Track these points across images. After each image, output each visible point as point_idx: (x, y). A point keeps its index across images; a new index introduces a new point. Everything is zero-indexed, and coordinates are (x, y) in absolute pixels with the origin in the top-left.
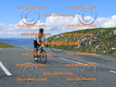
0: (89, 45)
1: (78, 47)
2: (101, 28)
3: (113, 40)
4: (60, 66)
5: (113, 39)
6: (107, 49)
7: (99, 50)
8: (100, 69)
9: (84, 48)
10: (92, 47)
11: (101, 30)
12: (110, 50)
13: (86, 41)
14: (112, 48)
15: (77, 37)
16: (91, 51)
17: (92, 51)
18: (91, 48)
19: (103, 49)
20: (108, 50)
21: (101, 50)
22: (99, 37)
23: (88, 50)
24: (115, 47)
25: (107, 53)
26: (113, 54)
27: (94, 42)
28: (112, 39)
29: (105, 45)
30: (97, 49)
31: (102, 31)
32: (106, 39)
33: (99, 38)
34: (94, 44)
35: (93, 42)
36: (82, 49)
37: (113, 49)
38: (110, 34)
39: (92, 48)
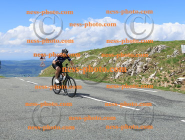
0: (137, 72)
1: (117, 76)
2: (158, 41)
3: (181, 63)
4: (90, 113)
5: (180, 61)
6: (169, 79)
7: (155, 81)
8: (162, 117)
9: (129, 79)
10: (143, 76)
11: (158, 44)
12: (175, 82)
13: (131, 65)
14: (179, 78)
15: (115, 59)
16: (140, 83)
17: (143, 83)
18: (140, 78)
19: (163, 79)
20: (172, 82)
21: (159, 82)
22: (154, 57)
23: (136, 81)
24: (184, 76)
25: (170, 86)
26: (182, 89)
27: (146, 67)
28: (178, 61)
29: (166, 73)
30: (151, 80)
31: (159, 47)
32: (169, 62)
33: (155, 59)
34: (145, 70)
35: (144, 68)
36: (125, 80)
37: (181, 79)
38: (175, 51)
39: (143, 78)
